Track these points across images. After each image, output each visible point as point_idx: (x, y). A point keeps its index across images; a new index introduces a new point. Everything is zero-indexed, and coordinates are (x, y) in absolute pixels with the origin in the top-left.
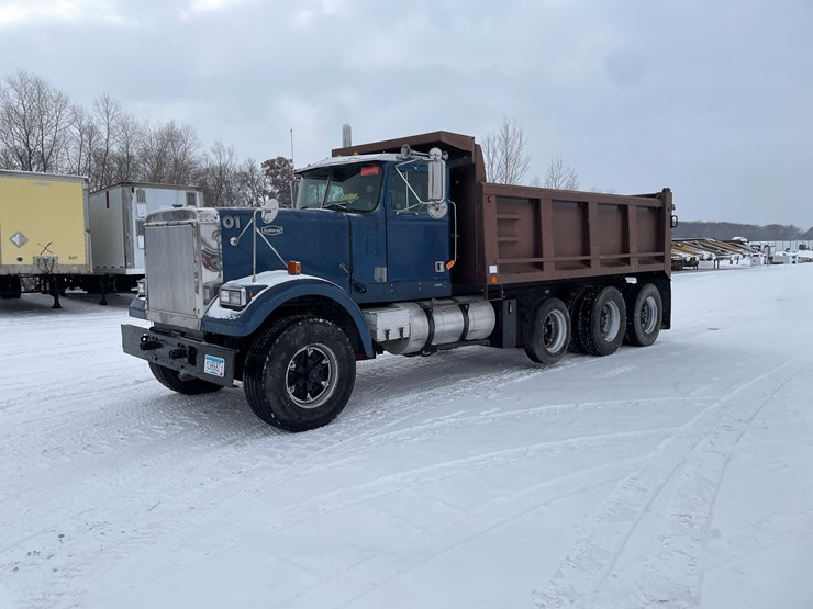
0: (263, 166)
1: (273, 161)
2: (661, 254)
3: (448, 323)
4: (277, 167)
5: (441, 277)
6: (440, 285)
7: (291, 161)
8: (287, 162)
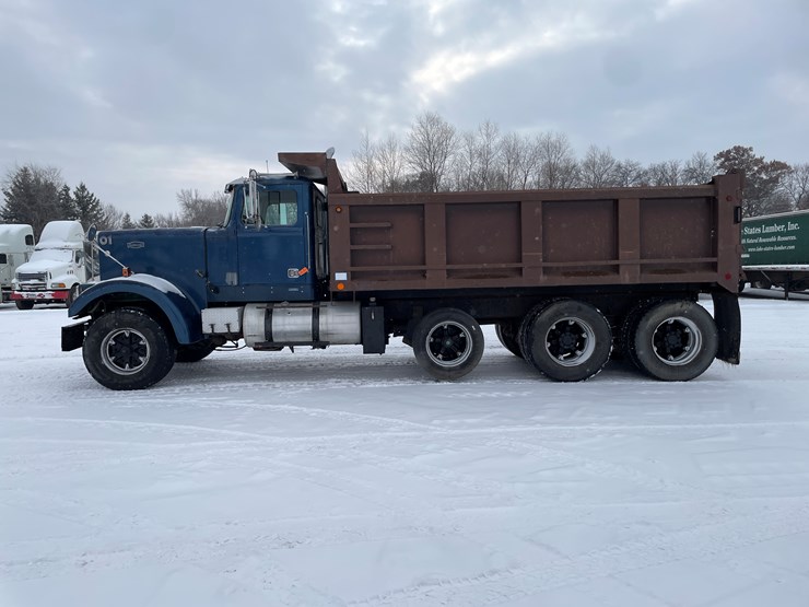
0: (716, 159)
1: (729, 152)
2: (714, 260)
3: (289, 324)
4: (735, 159)
5: (295, 283)
6: (295, 290)
7: (751, 149)
8: (745, 151)
